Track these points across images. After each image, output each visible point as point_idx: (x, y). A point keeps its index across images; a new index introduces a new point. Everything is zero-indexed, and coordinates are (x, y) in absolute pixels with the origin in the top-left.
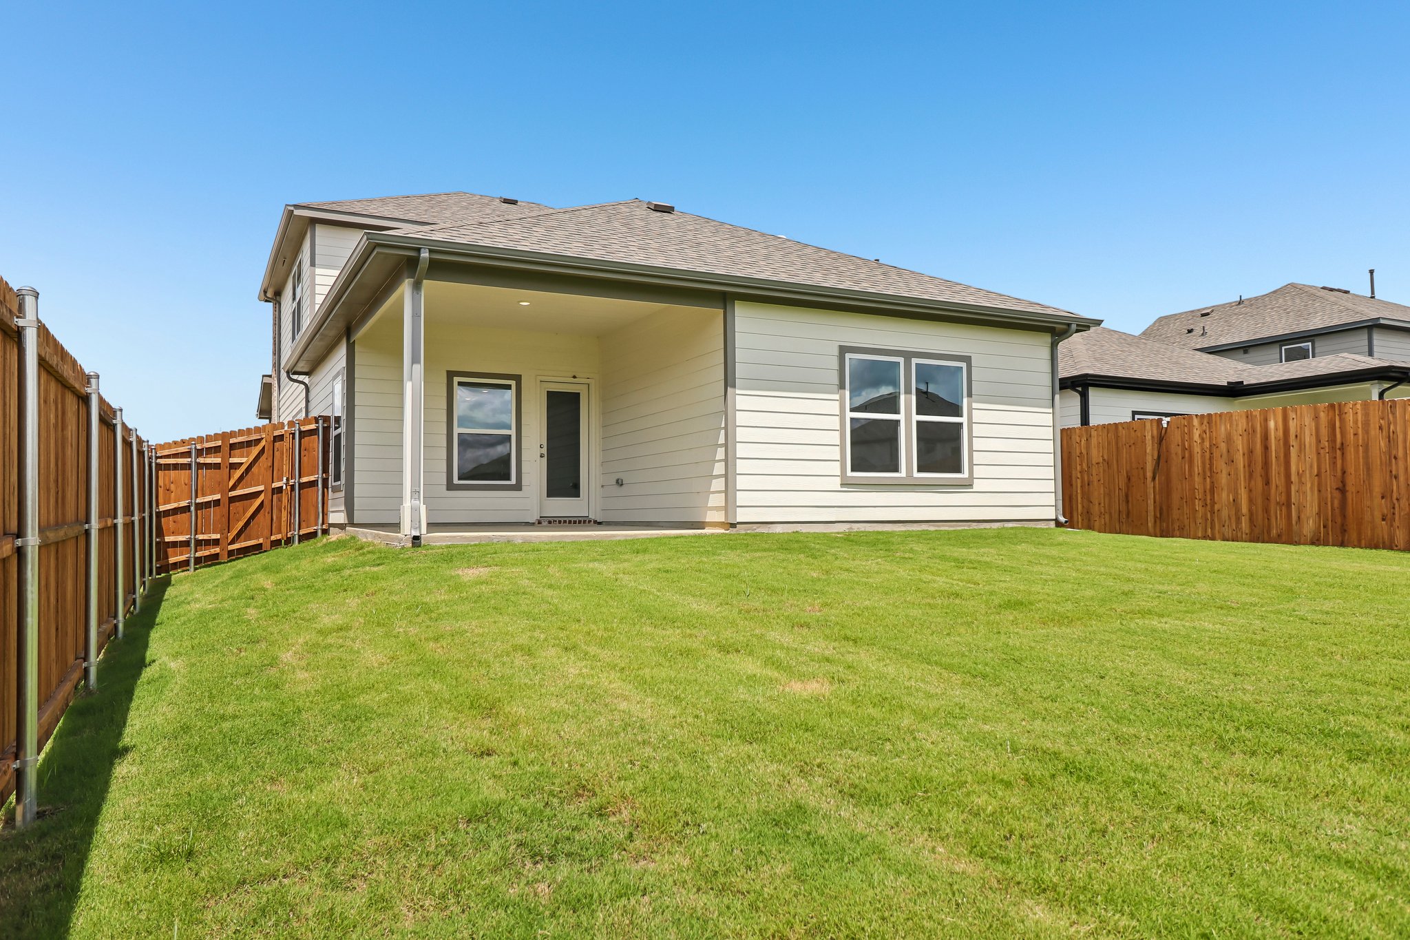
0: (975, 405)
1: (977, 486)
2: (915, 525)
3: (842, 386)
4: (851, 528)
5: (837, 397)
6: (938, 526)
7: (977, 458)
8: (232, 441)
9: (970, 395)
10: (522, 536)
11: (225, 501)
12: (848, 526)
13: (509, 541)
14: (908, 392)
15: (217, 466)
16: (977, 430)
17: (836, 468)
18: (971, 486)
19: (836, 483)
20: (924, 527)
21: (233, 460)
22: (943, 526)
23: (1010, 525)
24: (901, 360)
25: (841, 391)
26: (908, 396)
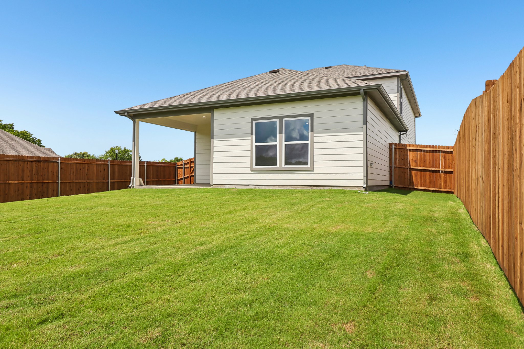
0: (315, 135)
1: (316, 170)
2: (284, 187)
3: (252, 134)
4: (255, 187)
5: (250, 138)
6: (295, 188)
7: (316, 158)
8: (191, 161)
9: (312, 130)
10: (155, 187)
11: (189, 177)
12: (254, 186)
13: (152, 188)
14: (281, 132)
15: (188, 167)
16: (316, 146)
17: (249, 165)
18: (313, 170)
19: (249, 170)
20: (288, 188)
21: (191, 166)
22: (298, 188)
23: (336, 188)
24: (278, 120)
25: (252, 136)
26: (281, 135)
